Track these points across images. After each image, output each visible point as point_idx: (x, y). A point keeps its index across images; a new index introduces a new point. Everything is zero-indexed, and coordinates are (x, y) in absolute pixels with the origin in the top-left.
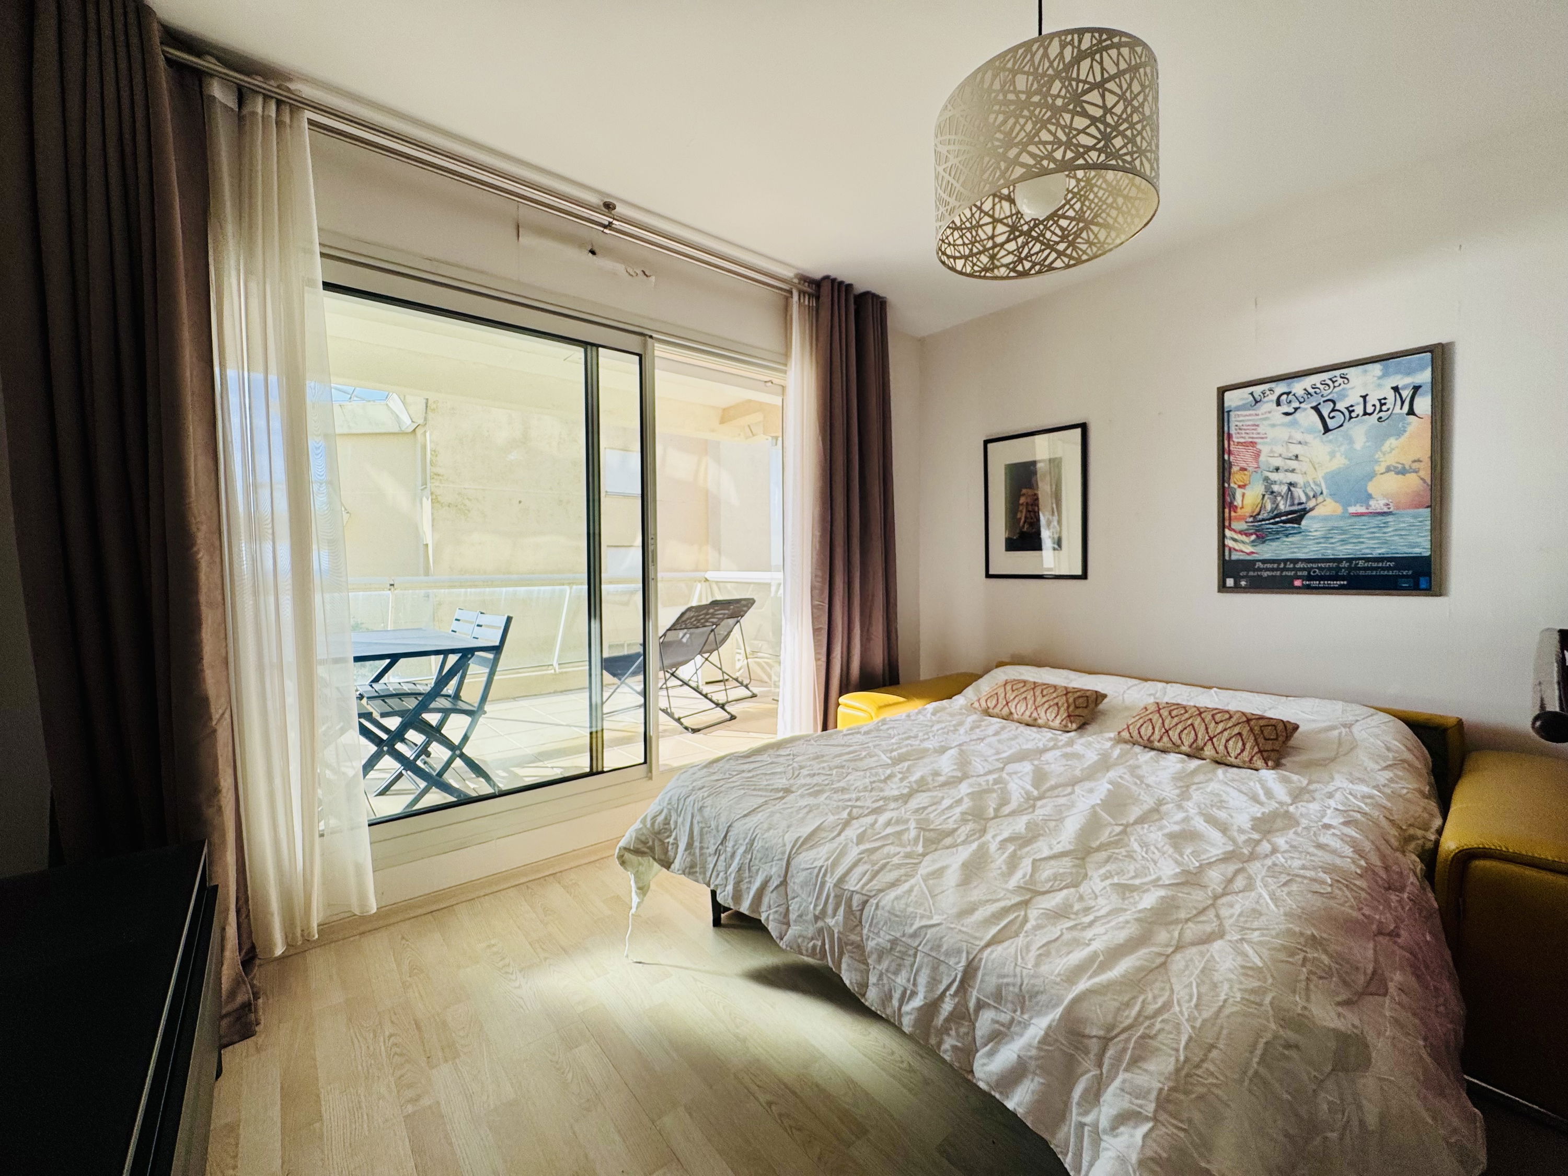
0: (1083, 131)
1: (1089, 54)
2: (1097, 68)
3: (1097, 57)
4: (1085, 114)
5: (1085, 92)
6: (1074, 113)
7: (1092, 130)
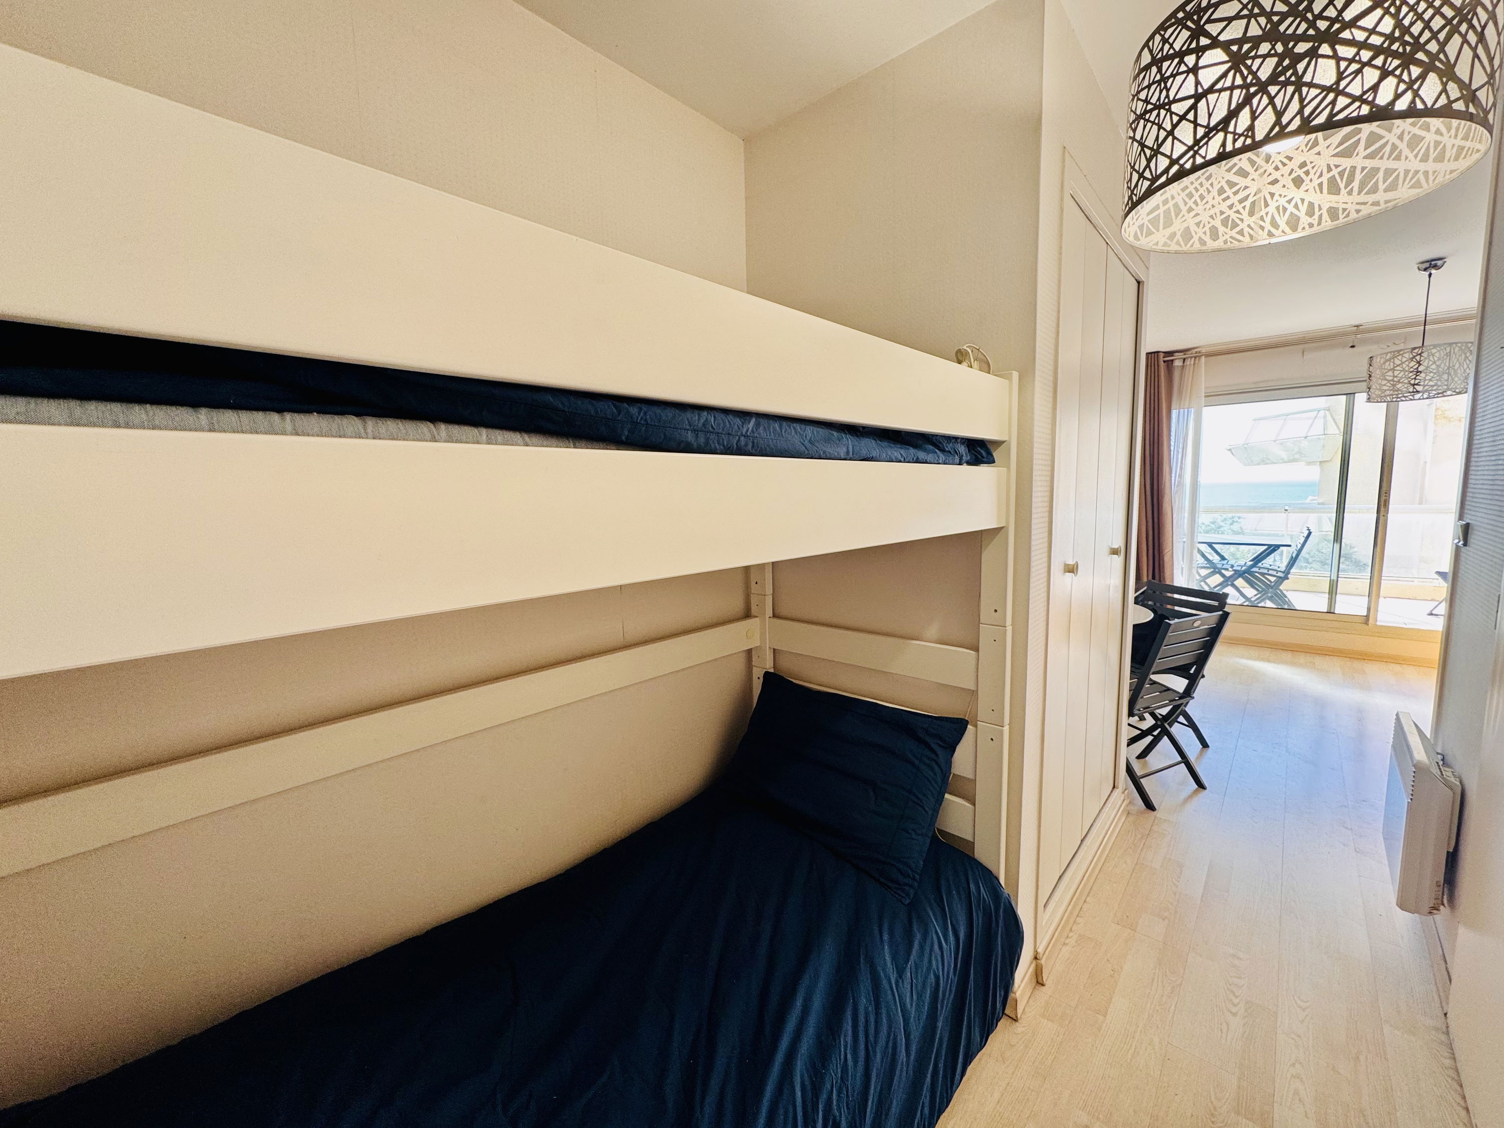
0: (1385, 385)
1: (1389, 360)
2: (1392, 364)
3: (1392, 360)
4: (1386, 380)
5: (1386, 373)
6: (1382, 380)
7: (1388, 384)
